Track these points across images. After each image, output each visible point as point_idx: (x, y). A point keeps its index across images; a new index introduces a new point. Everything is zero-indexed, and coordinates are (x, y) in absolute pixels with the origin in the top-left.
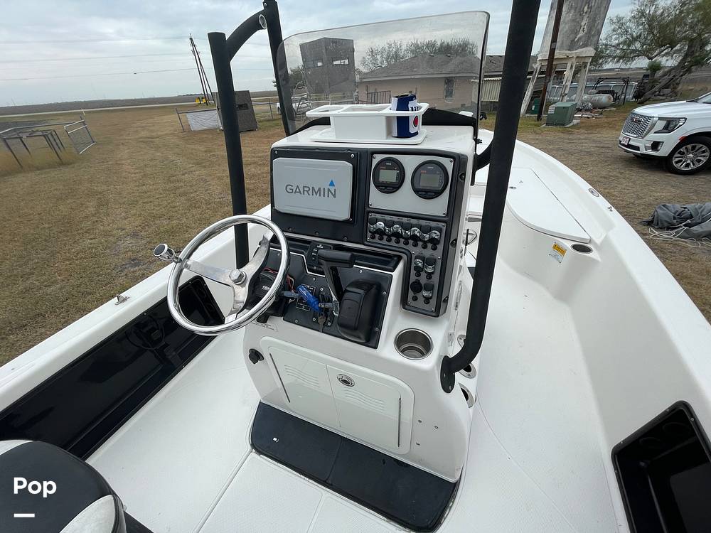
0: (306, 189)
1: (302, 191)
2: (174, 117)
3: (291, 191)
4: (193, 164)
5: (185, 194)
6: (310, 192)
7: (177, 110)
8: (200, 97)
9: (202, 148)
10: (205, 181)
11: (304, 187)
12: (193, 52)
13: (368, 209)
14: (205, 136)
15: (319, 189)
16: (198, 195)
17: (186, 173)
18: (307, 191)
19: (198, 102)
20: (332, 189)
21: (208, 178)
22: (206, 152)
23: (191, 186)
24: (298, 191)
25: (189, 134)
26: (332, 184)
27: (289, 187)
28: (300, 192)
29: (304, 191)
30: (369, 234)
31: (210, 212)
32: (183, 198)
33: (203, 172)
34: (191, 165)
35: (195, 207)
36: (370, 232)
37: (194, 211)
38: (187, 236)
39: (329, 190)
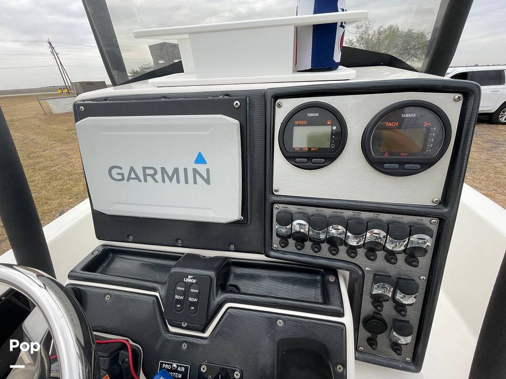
0: (149, 172)
1: (142, 177)
2: (35, 104)
3: (120, 177)
4: (54, 141)
5: (45, 168)
6: (159, 177)
7: (38, 98)
8: (62, 88)
9: (64, 128)
10: (67, 155)
11: (144, 169)
12: (53, 53)
13: (274, 198)
14: (67, 117)
15: (176, 171)
16: (59, 168)
17: (47, 149)
18: (153, 176)
19: (60, 91)
20: (201, 168)
21: (70, 153)
22: (68, 130)
23: (52, 161)
24: (133, 176)
25: (51, 117)
26: (200, 160)
27: (115, 172)
28: (137, 178)
29: (145, 175)
30: (276, 240)
31: (72, 183)
32: (43, 173)
33: (65, 147)
34: (52, 142)
35: (56, 179)
36: (278, 235)
37: (55, 183)
38: (46, 208)
39: (195, 171)
